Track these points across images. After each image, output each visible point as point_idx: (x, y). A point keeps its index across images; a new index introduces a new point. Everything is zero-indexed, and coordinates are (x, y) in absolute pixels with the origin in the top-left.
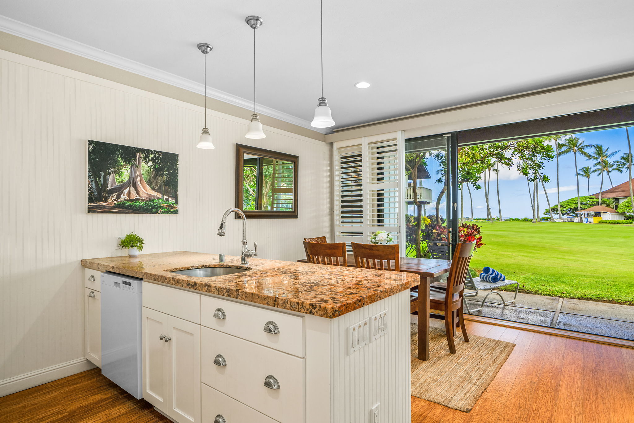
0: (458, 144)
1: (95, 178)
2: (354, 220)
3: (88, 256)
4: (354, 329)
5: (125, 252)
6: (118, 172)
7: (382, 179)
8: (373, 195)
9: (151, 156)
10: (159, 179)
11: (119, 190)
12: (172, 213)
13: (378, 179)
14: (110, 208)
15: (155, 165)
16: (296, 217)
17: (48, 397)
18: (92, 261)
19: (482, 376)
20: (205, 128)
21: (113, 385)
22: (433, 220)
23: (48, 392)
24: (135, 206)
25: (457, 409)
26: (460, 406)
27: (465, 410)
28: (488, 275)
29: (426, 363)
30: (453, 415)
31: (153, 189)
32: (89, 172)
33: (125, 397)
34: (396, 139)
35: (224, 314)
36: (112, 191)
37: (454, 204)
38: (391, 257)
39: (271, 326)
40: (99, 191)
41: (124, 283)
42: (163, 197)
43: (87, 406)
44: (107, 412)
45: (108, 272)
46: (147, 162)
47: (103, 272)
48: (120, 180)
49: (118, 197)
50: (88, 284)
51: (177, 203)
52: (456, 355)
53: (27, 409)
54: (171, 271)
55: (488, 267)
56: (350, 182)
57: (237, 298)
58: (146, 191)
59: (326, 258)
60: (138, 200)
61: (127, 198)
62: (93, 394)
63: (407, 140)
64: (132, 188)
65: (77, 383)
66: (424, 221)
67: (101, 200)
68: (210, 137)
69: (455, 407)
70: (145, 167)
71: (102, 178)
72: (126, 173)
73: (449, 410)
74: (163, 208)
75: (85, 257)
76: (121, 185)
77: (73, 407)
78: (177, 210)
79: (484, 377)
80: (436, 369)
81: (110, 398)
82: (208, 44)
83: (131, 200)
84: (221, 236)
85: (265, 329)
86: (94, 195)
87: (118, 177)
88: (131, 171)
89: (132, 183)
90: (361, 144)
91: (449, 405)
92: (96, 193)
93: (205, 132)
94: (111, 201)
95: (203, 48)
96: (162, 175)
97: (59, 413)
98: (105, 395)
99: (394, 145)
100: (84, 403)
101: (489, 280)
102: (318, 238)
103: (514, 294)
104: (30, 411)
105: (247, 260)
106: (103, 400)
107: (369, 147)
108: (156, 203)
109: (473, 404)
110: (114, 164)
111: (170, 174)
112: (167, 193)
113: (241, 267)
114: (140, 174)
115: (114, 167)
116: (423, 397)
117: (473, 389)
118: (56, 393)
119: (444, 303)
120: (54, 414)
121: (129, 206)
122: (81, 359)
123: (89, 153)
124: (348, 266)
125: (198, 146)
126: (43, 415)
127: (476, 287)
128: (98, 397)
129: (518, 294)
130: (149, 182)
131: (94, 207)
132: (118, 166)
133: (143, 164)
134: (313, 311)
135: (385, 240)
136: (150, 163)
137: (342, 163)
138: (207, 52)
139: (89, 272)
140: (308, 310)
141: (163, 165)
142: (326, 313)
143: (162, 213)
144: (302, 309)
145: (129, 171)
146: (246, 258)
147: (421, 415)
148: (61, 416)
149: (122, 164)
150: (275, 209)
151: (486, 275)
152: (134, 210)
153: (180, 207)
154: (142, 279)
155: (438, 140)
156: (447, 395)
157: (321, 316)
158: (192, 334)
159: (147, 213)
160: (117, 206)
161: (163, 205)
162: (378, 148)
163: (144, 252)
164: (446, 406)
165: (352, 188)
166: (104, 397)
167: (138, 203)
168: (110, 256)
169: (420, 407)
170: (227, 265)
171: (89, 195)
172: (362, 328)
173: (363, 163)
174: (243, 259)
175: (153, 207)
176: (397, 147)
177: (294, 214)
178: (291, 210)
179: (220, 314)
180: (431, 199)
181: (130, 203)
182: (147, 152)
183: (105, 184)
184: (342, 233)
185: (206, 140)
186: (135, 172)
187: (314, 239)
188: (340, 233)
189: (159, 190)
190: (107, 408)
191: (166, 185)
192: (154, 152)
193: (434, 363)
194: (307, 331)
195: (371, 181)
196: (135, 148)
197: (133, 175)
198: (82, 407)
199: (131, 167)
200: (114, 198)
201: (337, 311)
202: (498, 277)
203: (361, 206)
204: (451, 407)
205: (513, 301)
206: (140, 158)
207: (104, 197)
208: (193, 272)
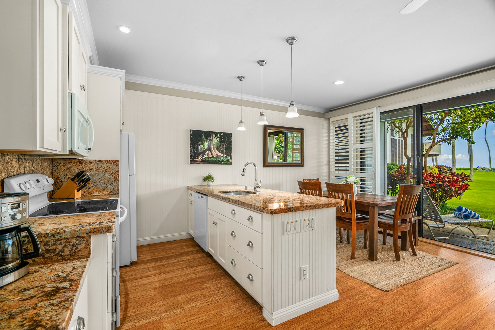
0: (423, 113)
1: (193, 147)
2: (340, 168)
3: (190, 184)
4: (288, 223)
5: (206, 183)
6: (203, 144)
7: (364, 140)
8: (357, 152)
9: (218, 135)
10: (222, 146)
11: (203, 153)
12: (228, 164)
13: (361, 141)
14: (199, 161)
15: (220, 139)
16: (302, 166)
17: (173, 246)
18: (191, 187)
19: (412, 275)
20: (241, 120)
21: (198, 246)
22: (441, 169)
23: (173, 244)
24: (210, 161)
25: (379, 289)
26: (382, 287)
27: (385, 290)
28: (461, 213)
29: (373, 262)
30: (375, 291)
31: (219, 152)
32: (190, 144)
33: (202, 251)
34: (372, 113)
35: (235, 212)
36: (200, 153)
37: (418, 158)
38: (348, 192)
39: (250, 218)
40: (195, 153)
41: (202, 197)
42: (224, 156)
43: (187, 252)
44: (194, 255)
45: (197, 192)
46: (216, 138)
47: (195, 192)
48: (204, 148)
49: (203, 156)
50: (190, 197)
51: (231, 159)
52: (399, 262)
53: (165, 249)
54: (221, 192)
55: (461, 207)
56: (345, 143)
57: (238, 204)
58: (216, 153)
59: (314, 191)
60: (212, 157)
61: (207, 157)
62: (190, 248)
63: (381, 113)
64: (209, 152)
65: (184, 243)
66: (432, 170)
67: (195, 158)
68: (243, 125)
69: (378, 288)
70: (215, 141)
71: (196, 147)
72: (206, 144)
73: (373, 288)
74: (224, 161)
75: (189, 185)
76: (204, 150)
77: (181, 251)
78: (231, 163)
79: (413, 276)
80: (379, 266)
81: (196, 250)
82: (242, 76)
83: (209, 158)
84: (243, 176)
85: (248, 219)
86: (192, 156)
87: (203, 147)
88: (209, 143)
89: (209, 149)
90: (348, 118)
91: (374, 286)
92: (193, 155)
93: (241, 122)
94: (200, 158)
95: (240, 78)
96: (224, 145)
97: (176, 252)
98: (194, 249)
99: (371, 117)
100: (186, 251)
101: (461, 217)
102: (313, 179)
103: (488, 230)
104: (166, 250)
105: (257, 189)
106: (193, 251)
107: (354, 120)
108: (221, 159)
109: (393, 289)
110: (201, 140)
111: (228, 144)
112: (226, 153)
113: (254, 192)
114: (213, 144)
115: (201, 142)
116: (359, 279)
117: (398, 281)
118: (177, 245)
119: (392, 225)
120: (174, 252)
121: (208, 160)
122: (187, 232)
123: (191, 136)
124: (324, 197)
125: (237, 130)
126: (170, 252)
127: (443, 220)
128: (191, 249)
129: (492, 230)
130: (217, 149)
131: (192, 161)
132: (203, 141)
133: (214, 140)
134: (264, 211)
135: (353, 181)
136: (218, 139)
137: (336, 131)
138: (242, 80)
139: (190, 192)
140: (262, 210)
141: (224, 139)
142: (268, 212)
143: (223, 164)
144: (260, 210)
145: (208, 143)
146: (257, 188)
147: (353, 287)
148: (176, 254)
149: (205, 140)
150: (294, 162)
151: (460, 213)
152: (210, 162)
153: (232, 161)
154: (208, 196)
155: (406, 111)
156: (377, 281)
157: (266, 213)
158: (224, 222)
159: (216, 164)
160: (202, 161)
161: (224, 160)
162: (361, 119)
163: (213, 184)
164: (373, 286)
165: (346, 147)
166: (194, 250)
167: (212, 159)
168: (199, 185)
169: (353, 283)
170: (248, 191)
171: (190, 155)
172: (293, 224)
173: (349, 130)
174: (255, 189)
175: (219, 161)
176: (373, 119)
177: (301, 164)
178: (299, 162)
179: (233, 212)
180: (440, 152)
181: (208, 159)
182: (216, 133)
183: (197, 150)
184: (336, 177)
185: (241, 126)
186: (211, 144)
187: (310, 180)
188: (334, 177)
189: (222, 152)
190: (194, 254)
191: (225, 150)
192: (220, 133)
193: (380, 263)
194: (264, 221)
195: (355, 143)
196: (211, 132)
197: (210, 145)
198: (185, 252)
199: (209, 141)
200: (201, 157)
201: (273, 211)
202: (471, 216)
203: (348, 159)
204: (375, 287)
205: (487, 236)
206: (213, 136)
207: (196, 156)
208: (230, 194)
